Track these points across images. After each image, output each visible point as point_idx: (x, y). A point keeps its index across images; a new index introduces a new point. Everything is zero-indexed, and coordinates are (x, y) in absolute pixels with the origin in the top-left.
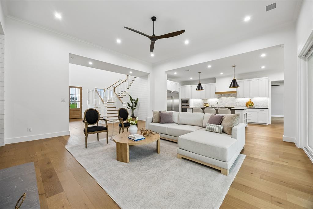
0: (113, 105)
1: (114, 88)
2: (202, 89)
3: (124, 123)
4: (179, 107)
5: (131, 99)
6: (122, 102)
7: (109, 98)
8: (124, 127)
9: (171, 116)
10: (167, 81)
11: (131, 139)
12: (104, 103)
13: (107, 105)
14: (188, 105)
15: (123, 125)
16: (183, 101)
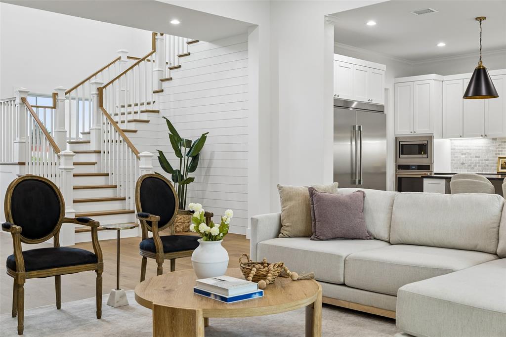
0: (93, 164)
1: (100, 90)
2: (491, 93)
3: (162, 238)
4: (385, 173)
5: (175, 139)
6: (135, 152)
7: (74, 135)
8: (165, 252)
9: (358, 207)
10: (337, 57)
11: (208, 294)
12: (59, 157)
13: (74, 164)
14: (424, 162)
15: (159, 244)
16: (404, 148)
